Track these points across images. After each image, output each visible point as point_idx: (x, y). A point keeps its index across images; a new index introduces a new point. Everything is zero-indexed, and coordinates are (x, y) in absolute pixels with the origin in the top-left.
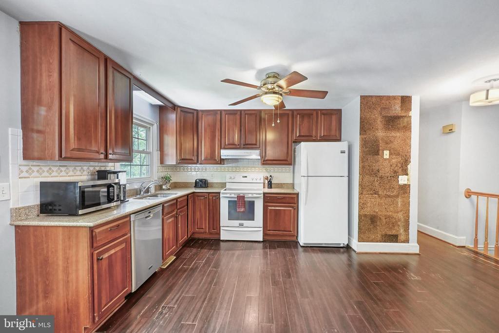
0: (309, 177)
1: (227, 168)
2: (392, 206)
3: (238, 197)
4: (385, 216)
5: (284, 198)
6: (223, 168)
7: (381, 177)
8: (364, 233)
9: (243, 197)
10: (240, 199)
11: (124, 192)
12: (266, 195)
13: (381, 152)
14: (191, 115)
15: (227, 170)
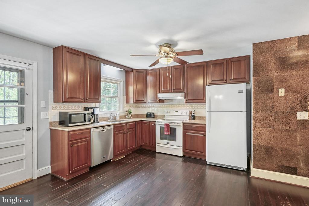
0: (212, 112)
1: (166, 105)
2: (289, 140)
3: (165, 124)
4: (281, 148)
5: (196, 127)
6: (163, 105)
7: (276, 113)
8: (259, 161)
9: (169, 125)
10: (166, 126)
11: (97, 118)
12: (185, 124)
13: (275, 90)
14: (142, 73)
15: (166, 107)
